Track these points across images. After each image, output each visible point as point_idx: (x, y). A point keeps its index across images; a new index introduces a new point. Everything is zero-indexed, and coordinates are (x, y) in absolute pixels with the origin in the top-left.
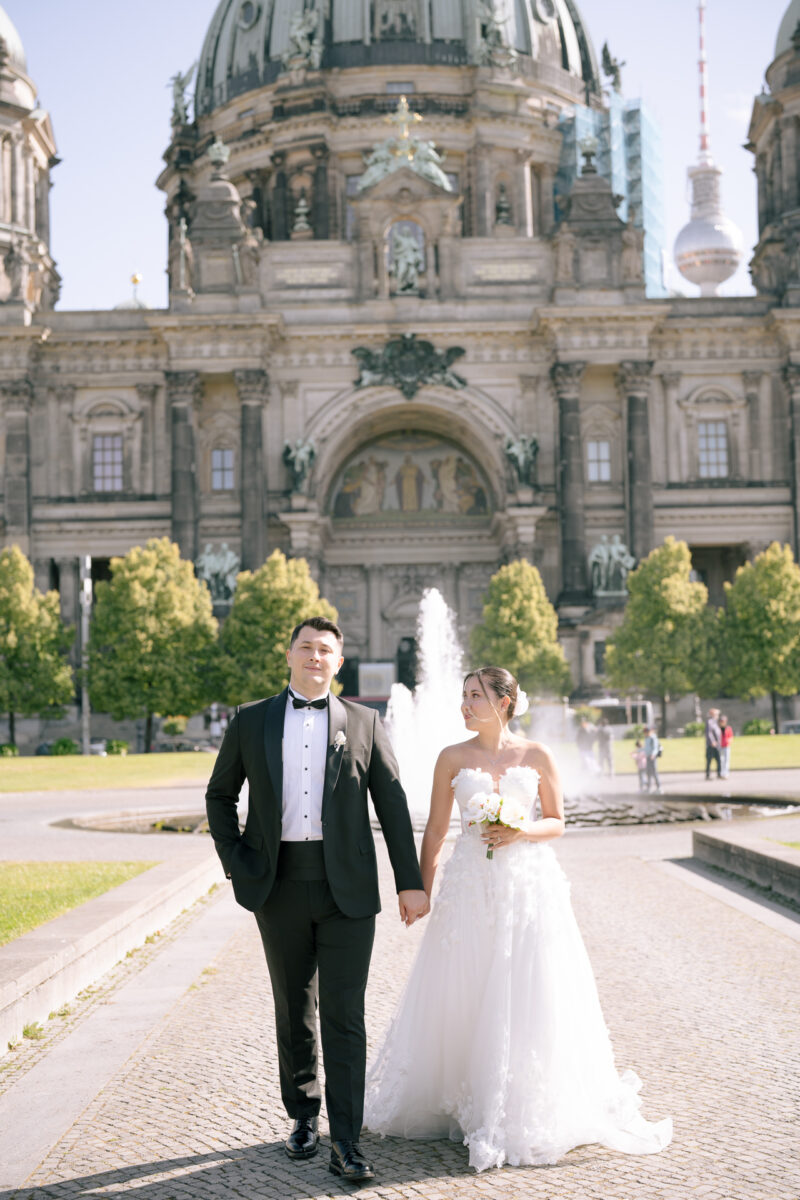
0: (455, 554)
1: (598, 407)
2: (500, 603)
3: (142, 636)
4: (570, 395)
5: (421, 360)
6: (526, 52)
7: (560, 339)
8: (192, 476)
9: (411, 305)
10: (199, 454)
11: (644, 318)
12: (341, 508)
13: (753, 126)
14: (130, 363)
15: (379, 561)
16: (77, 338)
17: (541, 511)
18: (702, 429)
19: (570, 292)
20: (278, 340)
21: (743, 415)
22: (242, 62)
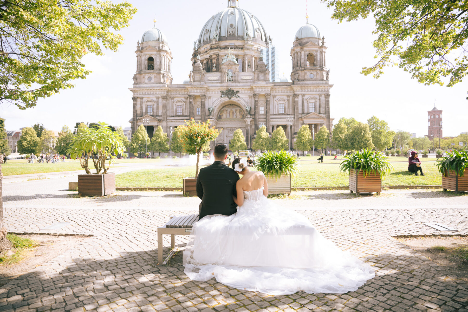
0: (239, 125)
1: (262, 102)
2: (235, 135)
3: (179, 140)
4: (256, 99)
5: (232, 93)
6: (254, 38)
7: (255, 90)
8: (193, 112)
9: (230, 84)
10: (194, 109)
11: (269, 86)
12: (219, 118)
13: (291, 52)
14: (183, 93)
15: (226, 127)
16: (174, 89)
17: (251, 119)
18: (280, 105)
19: (257, 82)
20: (208, 90)
21: (287, 102)
22: (205, 39)
